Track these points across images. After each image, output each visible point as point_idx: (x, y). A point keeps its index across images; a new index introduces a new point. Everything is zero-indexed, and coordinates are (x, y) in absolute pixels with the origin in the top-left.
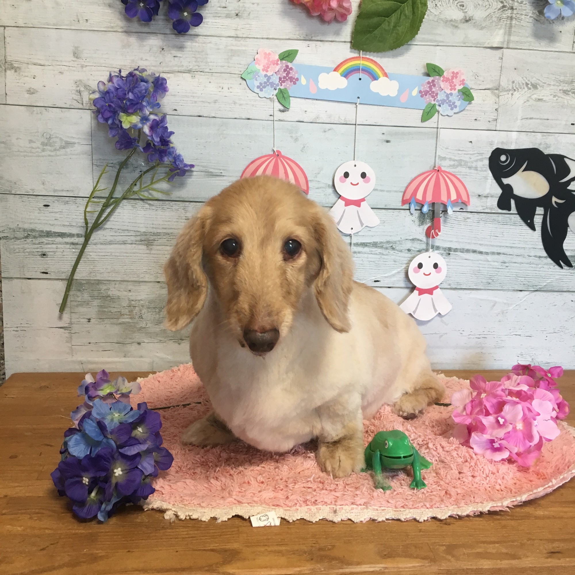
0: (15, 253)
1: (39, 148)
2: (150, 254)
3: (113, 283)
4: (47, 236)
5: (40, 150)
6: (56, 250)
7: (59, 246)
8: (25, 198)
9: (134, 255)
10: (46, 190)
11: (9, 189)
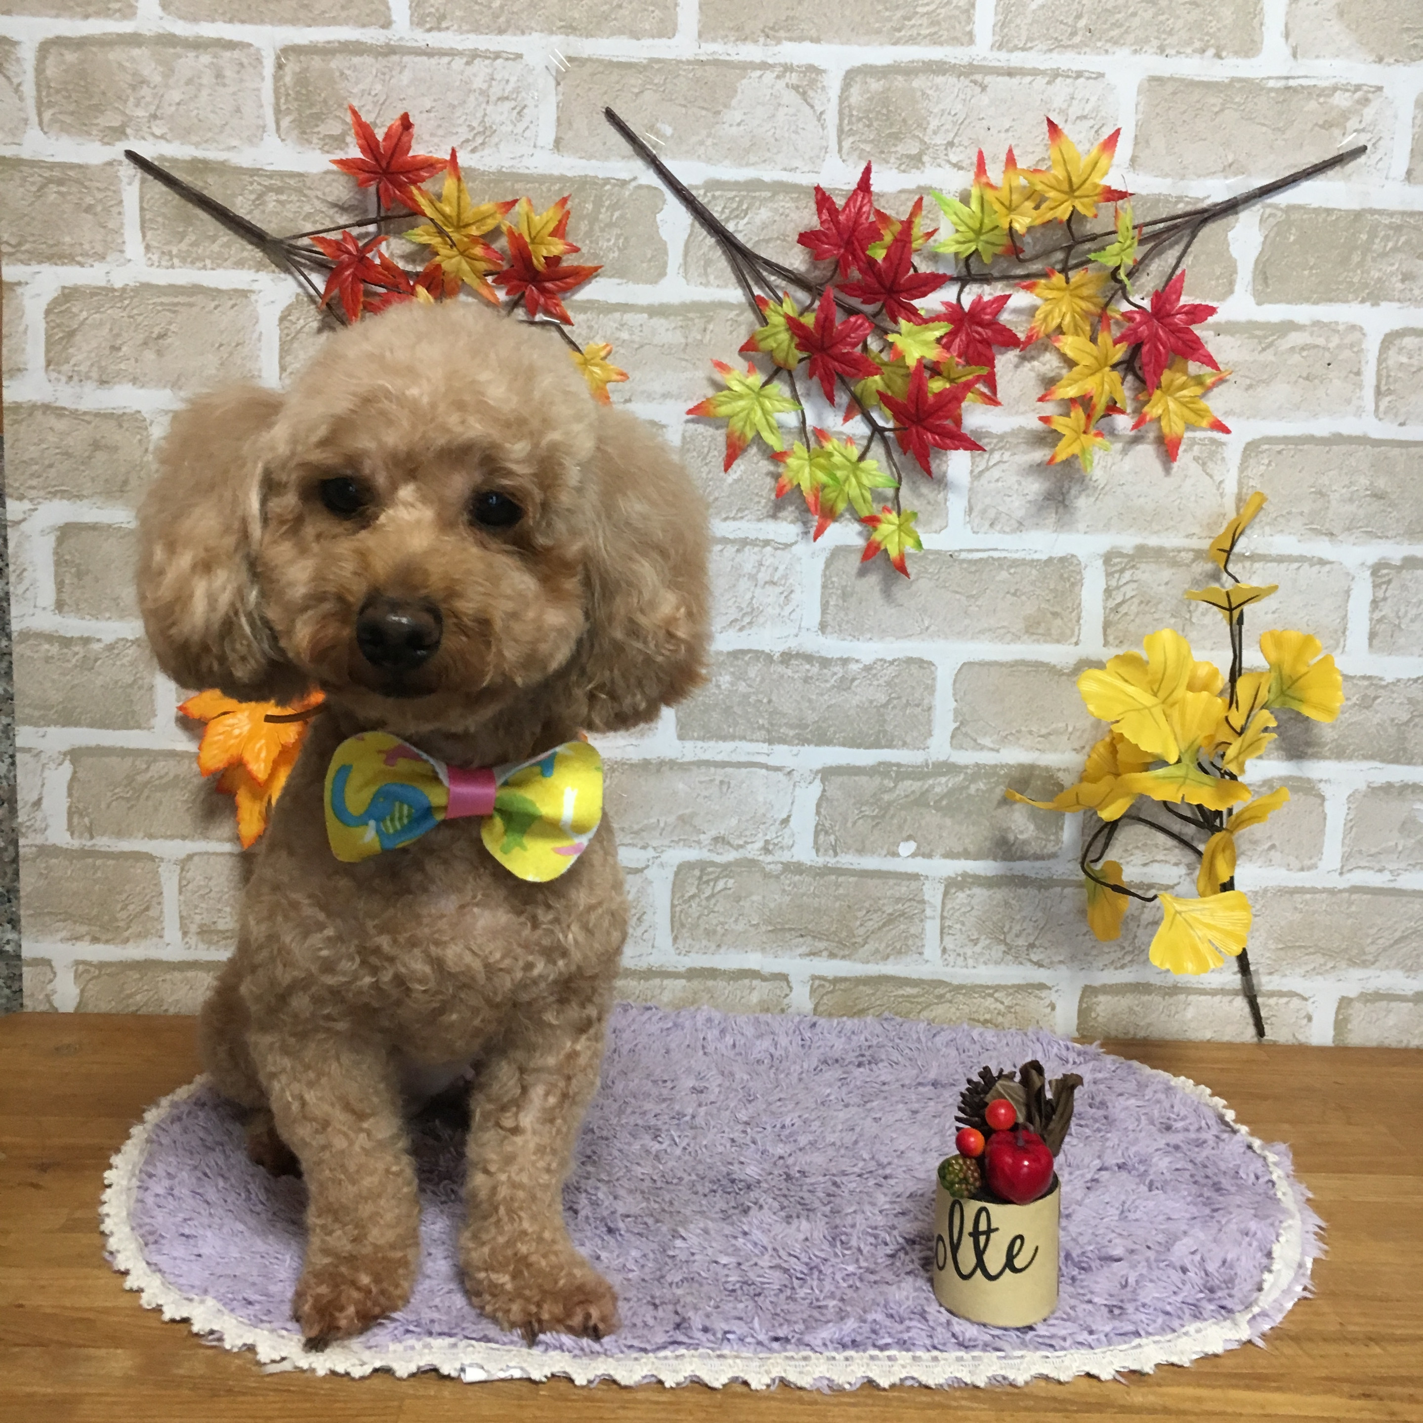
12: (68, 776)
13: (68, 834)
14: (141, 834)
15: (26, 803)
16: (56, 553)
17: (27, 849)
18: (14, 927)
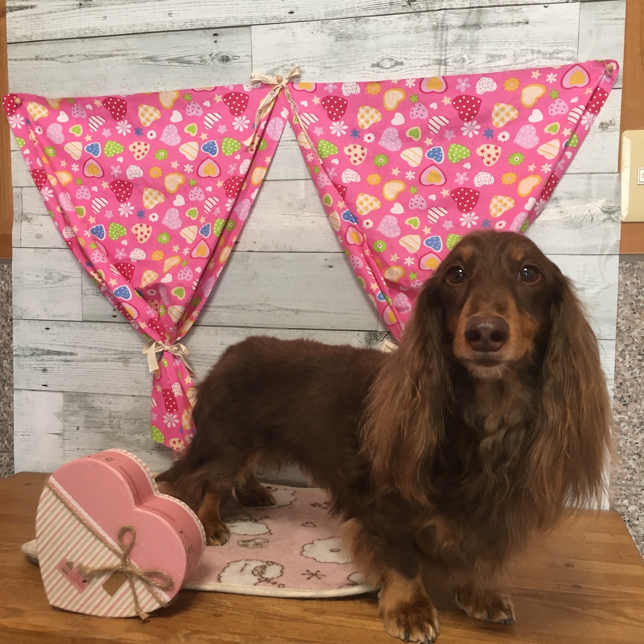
0: (23, 368)
1: (42, 281)
2: (127, 370)
3: (97, 395)
4: (48, 354)
5: (43, 283)
6: (53, 366)
7: (56, 363)
8: (32, 322)
9: (114, 371)
10: (47, 315)
11: (21, 315)
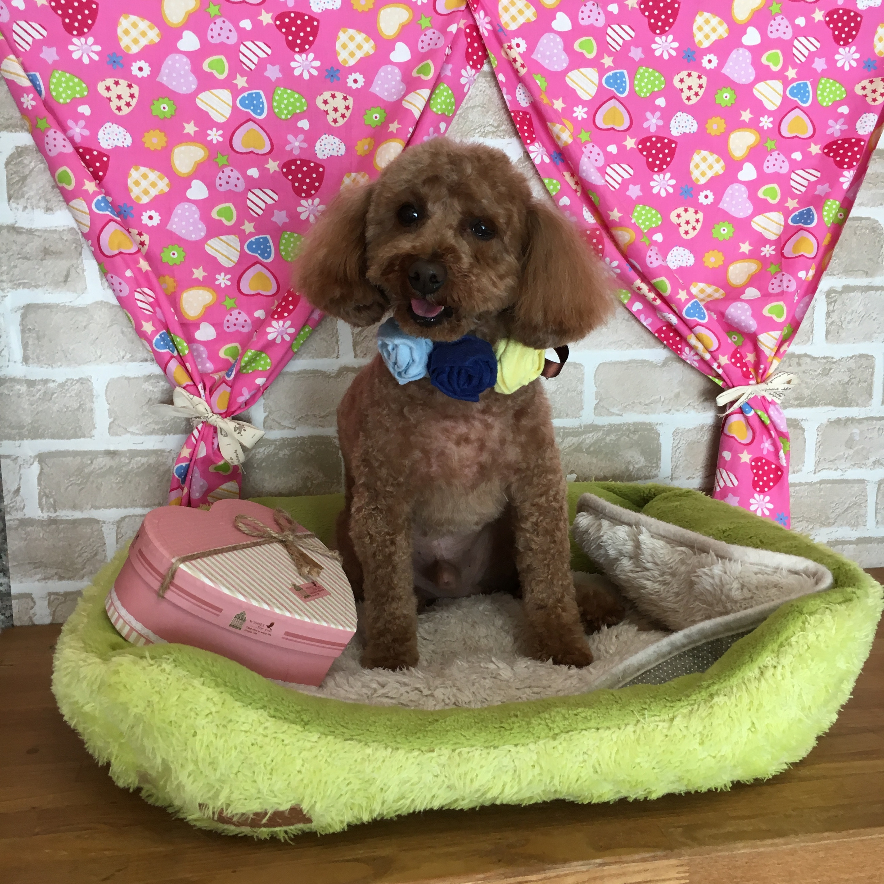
12: (38, 472)
13: (40, 510)
14: (89, 506)
15: (9, 492)
16: (22, 324)
17: (11, 522)
18: (4, 575)
